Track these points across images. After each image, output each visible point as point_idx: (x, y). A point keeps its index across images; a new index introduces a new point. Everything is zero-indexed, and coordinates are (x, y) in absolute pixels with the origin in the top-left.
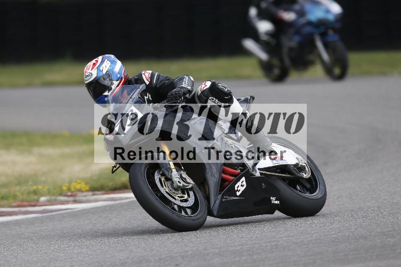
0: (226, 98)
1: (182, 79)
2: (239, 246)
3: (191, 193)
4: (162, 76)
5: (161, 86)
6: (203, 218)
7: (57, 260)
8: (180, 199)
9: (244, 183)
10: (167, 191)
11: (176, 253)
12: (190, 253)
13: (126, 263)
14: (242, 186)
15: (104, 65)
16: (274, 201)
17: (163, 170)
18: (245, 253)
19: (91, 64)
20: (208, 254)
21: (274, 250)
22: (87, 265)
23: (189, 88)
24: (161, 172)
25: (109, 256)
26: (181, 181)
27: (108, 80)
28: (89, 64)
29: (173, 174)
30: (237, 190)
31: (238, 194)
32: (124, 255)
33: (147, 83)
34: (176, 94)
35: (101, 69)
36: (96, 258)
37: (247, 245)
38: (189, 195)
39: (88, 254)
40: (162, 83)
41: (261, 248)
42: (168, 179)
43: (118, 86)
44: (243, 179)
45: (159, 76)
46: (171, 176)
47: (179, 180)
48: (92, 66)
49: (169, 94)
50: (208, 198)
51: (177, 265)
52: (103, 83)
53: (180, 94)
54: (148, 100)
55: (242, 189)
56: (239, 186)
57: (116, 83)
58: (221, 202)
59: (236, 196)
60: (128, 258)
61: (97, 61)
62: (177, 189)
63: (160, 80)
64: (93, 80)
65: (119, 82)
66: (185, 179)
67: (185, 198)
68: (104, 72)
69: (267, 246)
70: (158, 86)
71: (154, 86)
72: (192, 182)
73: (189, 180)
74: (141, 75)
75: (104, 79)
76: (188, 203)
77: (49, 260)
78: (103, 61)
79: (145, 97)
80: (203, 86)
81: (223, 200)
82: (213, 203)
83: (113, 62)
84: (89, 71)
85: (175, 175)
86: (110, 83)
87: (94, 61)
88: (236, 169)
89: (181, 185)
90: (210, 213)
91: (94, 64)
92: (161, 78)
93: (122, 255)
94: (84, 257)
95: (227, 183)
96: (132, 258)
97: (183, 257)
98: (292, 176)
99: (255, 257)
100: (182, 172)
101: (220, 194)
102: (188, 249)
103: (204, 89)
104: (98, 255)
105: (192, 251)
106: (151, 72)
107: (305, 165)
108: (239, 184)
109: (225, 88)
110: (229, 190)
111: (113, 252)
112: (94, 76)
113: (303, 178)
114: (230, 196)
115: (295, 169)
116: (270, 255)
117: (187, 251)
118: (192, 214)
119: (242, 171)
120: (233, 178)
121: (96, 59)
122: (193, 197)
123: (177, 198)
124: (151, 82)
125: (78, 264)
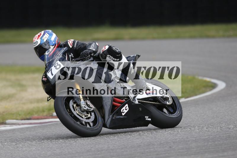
0: (117, 56)
1: (90, 44)
2: (207, 136)
3: (93, 114)
4: (80, 43)
5: (79, 48)
6: (100, 129)
7: (100, 144)
8: (85, 117)
9: (127, 108)
10: (77, 113)
11: (170, 140)
12: (178, 140)
13: (140, 145)
14: (126, 109)
15: (45, 36)
16: (148, 119)
17: (75, 99)
18: (211, 141)
19: (37, 36)
20: (189, 141)
21: (228, 139)
22: (117, 147)
23: (94, 50)
24: (74, 101)
25: (131, 141)
26: (86, 106)
27: (48, 45)
28: (36, 36)
29: (81, 102)
30: (123, 112)
31: (123, 114)
32: (140, 141)
33: (71, 47)
34: (85, 53)
35: (43, 38)
36: (123, 143)
37: (211, 136)
38: (91, 115)
39: (118, 140)
40: (79, 47)
41: (220, 137)
42: (78, 105)
43: (53, 49)
44: (127, 105)
45: (78, 43)
46: (80, 103)
47: (84, 106)
48: (37, 37)
49: (81, 53)
50: (103, 117)
51: (170, 147)
52: (45, 48)
53: (87, 53)
54: (71, 57)
55: (126, 111)
56: (123, 110)
57: (52, 47)
58: (112, 120)
59: (122, 115)
60: (142, 143)
61: (41, 34)
62: (83, 111)
63: (78, 45)
64: (39, 45)
65: (54, 46)
66: (89, 105)
67: (89, 116)
68: (45, 41)
69: (224, 136)
70: (77, 49)
71: (75, 49)
72: (93, 107)
73: (92, 106)
74: (67, 42)
75: (45, 45)
76: (91, 119)
77: (95, 143)
78: (44, 34)
79: (70, 56)
80: (104, 48)
81: (113, 118)
82: (107, 119)
83: (51, 35)
84: (36, 40)
85: (82, 103)
86: (48, 47)
87: (39, 34)
88: (122, 99)
89: (86, 109)
90: (105, 126)
91: (39, 36)
92: (79, 44)
93: (138, 141)
94: (116, 142)
95: (116, 108)
96: (144, 143)
97: (174, 143)
98: (160, 104)
99: (216, 143)
100: (87, 101)
101: (111, 114)
102: (177, 138)
103: (104, 50)
104: (124, 141)
105: (180, 139)
106: (73, 40)
107: (169, 97)
108: (124, 108)
109: (117, 49)
110: (117, 112)
111: (132, 139)
112: (39, 43)
113: (166, 105)
114: (118, 115)
115: (162, 99)
116: (225, 142)
117: (177, 139)
118: (93, 126)
119: (126, 100)
120: (119, 105)
121: (40, 33)
122: (94, 116)
123: (84, 117)
124: (73, 46)
125: (112, 146)
